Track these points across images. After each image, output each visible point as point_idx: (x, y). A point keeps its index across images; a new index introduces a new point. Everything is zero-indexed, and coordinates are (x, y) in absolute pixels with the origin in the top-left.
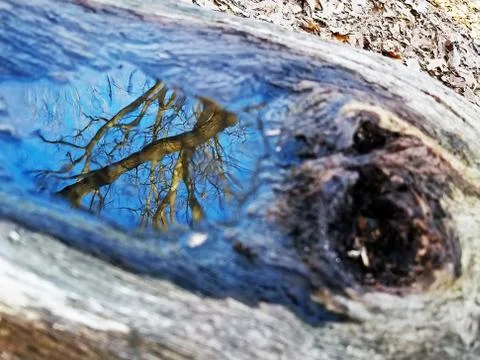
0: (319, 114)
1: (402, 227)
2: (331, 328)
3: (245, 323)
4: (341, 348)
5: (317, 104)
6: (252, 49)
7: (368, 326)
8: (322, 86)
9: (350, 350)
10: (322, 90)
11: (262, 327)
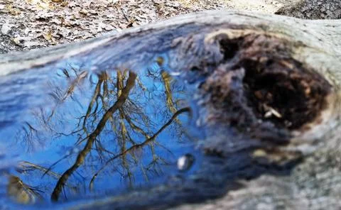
0: (195, 51)
1: (286, 84)
2: (299, 170)
3: (250, 202)
4: (313, 179)
5: (190, 46)
6: (137, 39)
7: (317, 155)
8: (185, 37)
9: (319, 177)
10: (186, 39)
11: (262, 198)
